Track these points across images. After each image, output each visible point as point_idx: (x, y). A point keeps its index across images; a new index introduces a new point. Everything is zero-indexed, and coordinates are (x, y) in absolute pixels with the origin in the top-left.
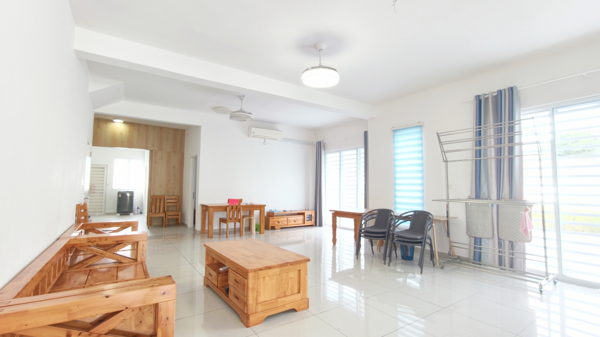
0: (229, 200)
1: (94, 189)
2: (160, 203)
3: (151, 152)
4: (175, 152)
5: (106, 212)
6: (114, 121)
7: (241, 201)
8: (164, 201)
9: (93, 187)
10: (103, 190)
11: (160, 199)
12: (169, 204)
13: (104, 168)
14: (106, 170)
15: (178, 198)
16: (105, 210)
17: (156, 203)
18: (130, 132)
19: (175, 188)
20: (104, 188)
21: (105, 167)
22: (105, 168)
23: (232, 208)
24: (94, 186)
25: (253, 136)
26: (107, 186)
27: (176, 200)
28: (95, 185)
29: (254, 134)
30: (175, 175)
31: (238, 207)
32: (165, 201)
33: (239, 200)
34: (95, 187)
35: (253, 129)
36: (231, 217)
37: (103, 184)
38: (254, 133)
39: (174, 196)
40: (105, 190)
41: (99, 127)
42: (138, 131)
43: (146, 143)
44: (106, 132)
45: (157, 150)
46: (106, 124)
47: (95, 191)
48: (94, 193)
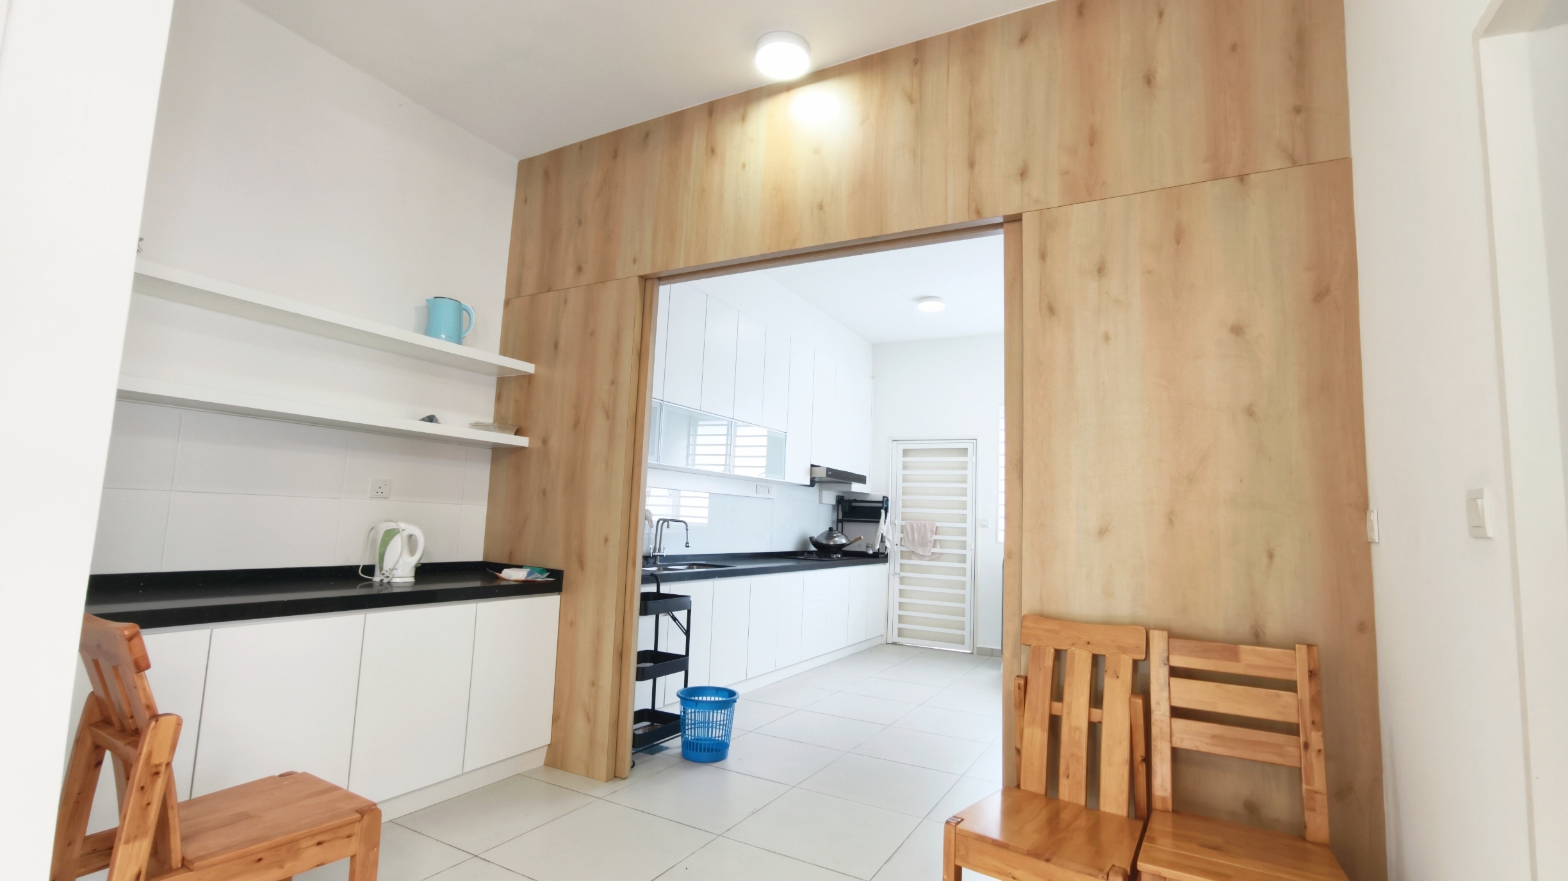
1: (935, 541)
2: (1096, 700)
4: (1242, 178)
5: (978, 646)
8: (1141, 689)
9: (932, 531)
10: (963, 545)
11: (1096, 661)
12: (1191, 735)
13: (964, 451)
14: (974, 460)
15: (1312, 674)
16: (973, 635)
17: (1057, 694)
19: (1271, 556)
20: (969, 539)
21: (969, 446)
22: (970, 452)
24: (934, 530)
26: (979, 529)
27: (1286, 696)
28: (938, 524)
30: (1250, 412)
32: (1155, 690)
34: (936, 534)
37: (963, 519)
39: (1258, 639)
40: (973, 547)
41: (713, 151)
42: (914, 99)
43: (972, 165)
44: (744, 166)
45: (1055, 201)
46: (743, 118)
47: (937, 550)
48: (935, 557)
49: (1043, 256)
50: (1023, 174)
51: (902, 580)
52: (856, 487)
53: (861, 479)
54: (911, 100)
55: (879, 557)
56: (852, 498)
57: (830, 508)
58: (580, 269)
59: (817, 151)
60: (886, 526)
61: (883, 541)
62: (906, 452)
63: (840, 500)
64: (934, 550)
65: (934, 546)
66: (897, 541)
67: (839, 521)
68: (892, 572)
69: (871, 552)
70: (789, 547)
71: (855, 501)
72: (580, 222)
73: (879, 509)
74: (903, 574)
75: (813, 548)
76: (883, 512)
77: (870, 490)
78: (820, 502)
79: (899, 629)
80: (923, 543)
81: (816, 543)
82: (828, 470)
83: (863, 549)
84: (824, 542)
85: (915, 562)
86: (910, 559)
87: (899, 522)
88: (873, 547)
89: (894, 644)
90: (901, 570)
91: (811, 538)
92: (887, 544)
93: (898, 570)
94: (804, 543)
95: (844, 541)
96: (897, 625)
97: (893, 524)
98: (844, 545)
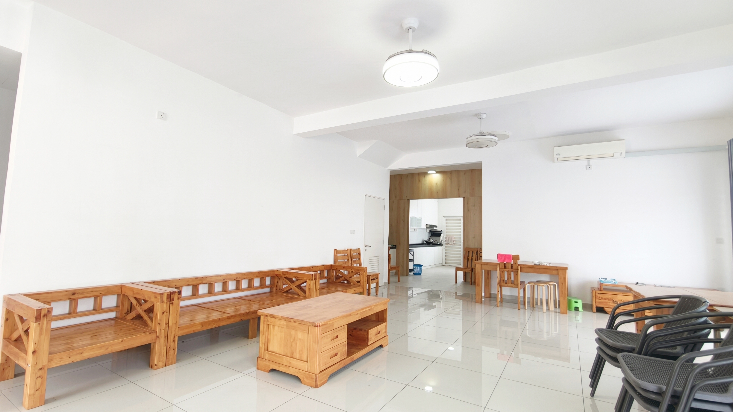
0: (499, 256)
2: (472, 256)
3: (464, 198)
6: (429, 172)
7: (516, 258)
10: (461, 242)
11: (473, 252)
13: (460, 219)
17: (468, 256)
18: (443, 181)
23: (505, 267)
25: (559, 160)
28: (454, 237)
29: (558, 157)
31: (514, 267)
32: (478, 255)
33: (513, 256)
34: (454, 239)
35: (557, 150)
36: (506, 278)
37: (461, 235)
38: (558, 155)
41: (419, 181)
42: (451, 179)
43: (458, 190)
44: (425, 184)
45: (469, 196)
46: (424, 177)
47: (455, 243)
48: (454, 244)
49: (467, 203)
50: (465, 192)
51: (446, 250)
52: (435, 228)
53: (436, 227)
54: (450, 179)
55: (441, 245)
56: (433, 231)
57: (428, 233)
58: (396, 197)
59: (436, 184)
60: (442, 237)
61: (441, 241)
62: (446, 219)
63: (430, 231)
64: (453, 243)
65: (454, 242)
66: (445, 241)
67: (430, 236)
68: (443, 248)
69: (438, 244)
70: (420, 243)
71: (434, 231)
72: (395, 189)
73: (441, 233)
74: (446, 249)
75: (425, 243)
76: (441, 234)
77: (438, 229)
78: (426, 232)
79: (446, 262)
80: (451, 241)
81: (426, 242)
82: (430, 225)
83: (437, 243)
84: (428, 241)
85: (449, 246)
86: (448, 245)
87: (445, 236)
88: (439, 242)
89: (444, 265)
90: (446, 248)
91: (425, 240)
92: (442, 242)
93: (445, 248)
94: (423, 242)
95: (433, 241)
96: (445, 261)
97: (444, 237)
98: (433, 242)
